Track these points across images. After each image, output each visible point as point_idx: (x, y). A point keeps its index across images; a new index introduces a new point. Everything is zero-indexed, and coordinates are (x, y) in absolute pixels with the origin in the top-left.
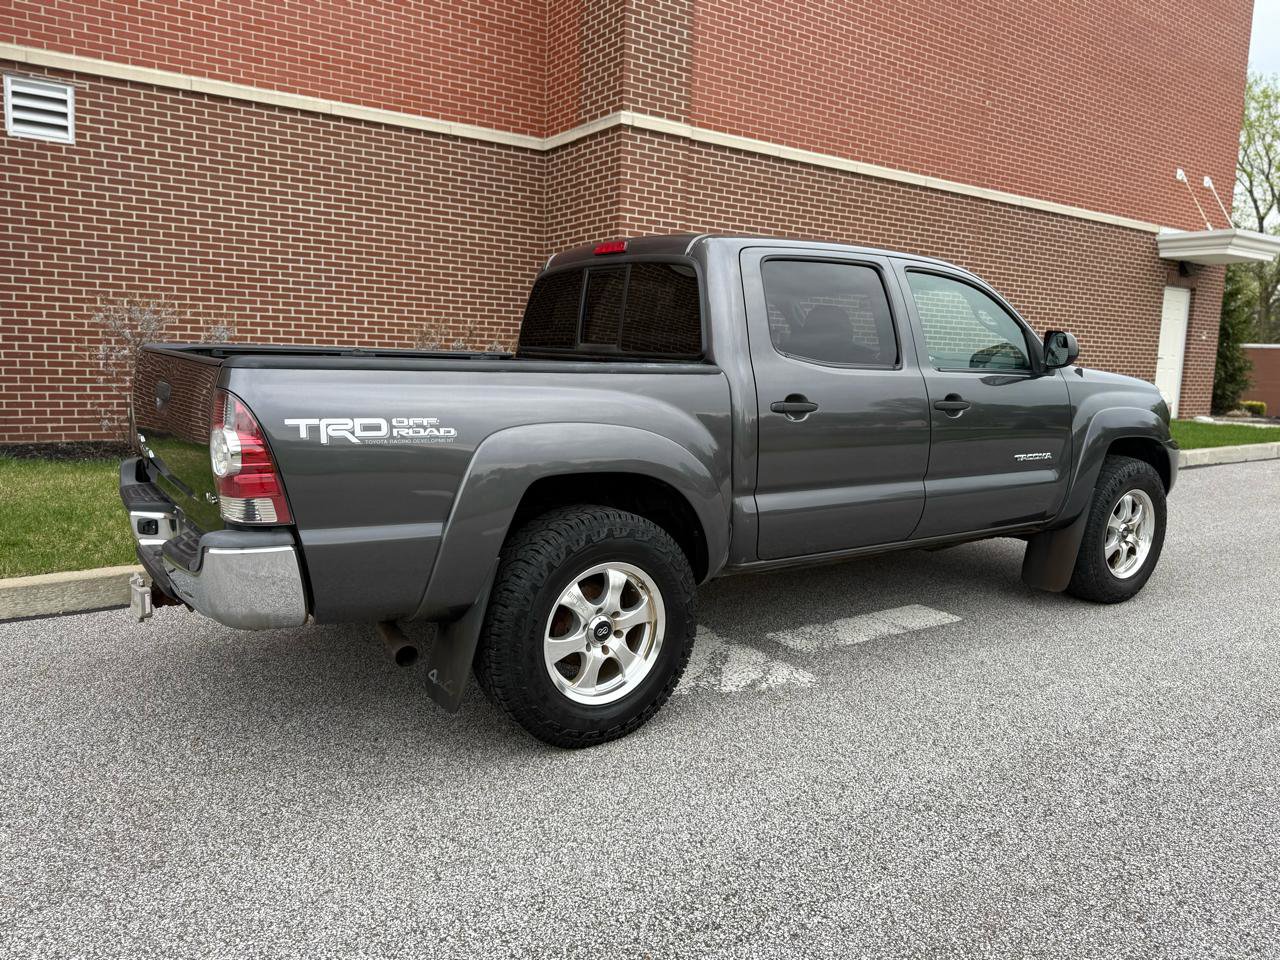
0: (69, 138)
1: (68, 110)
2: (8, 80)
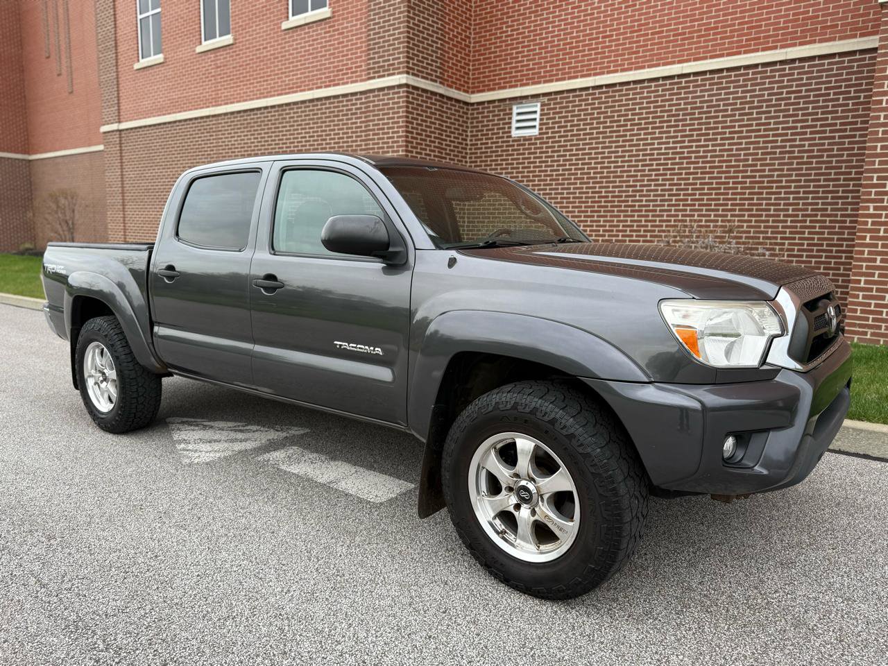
0: (535, 132)
1: (537, 116)
2: (514, 108)
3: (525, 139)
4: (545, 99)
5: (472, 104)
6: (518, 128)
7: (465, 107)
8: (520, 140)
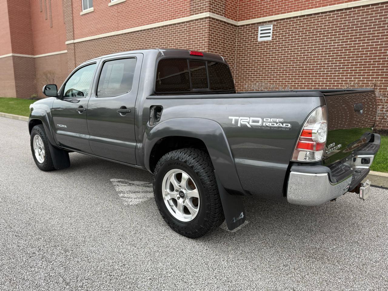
0: (270, 39)
1: (271, 31)
2: (259, 27)
3: (265, 42)
4: (275, 23)
5: (238, 26)
6: (261, 37)
7: (235, 28)
8: (262, 43)
